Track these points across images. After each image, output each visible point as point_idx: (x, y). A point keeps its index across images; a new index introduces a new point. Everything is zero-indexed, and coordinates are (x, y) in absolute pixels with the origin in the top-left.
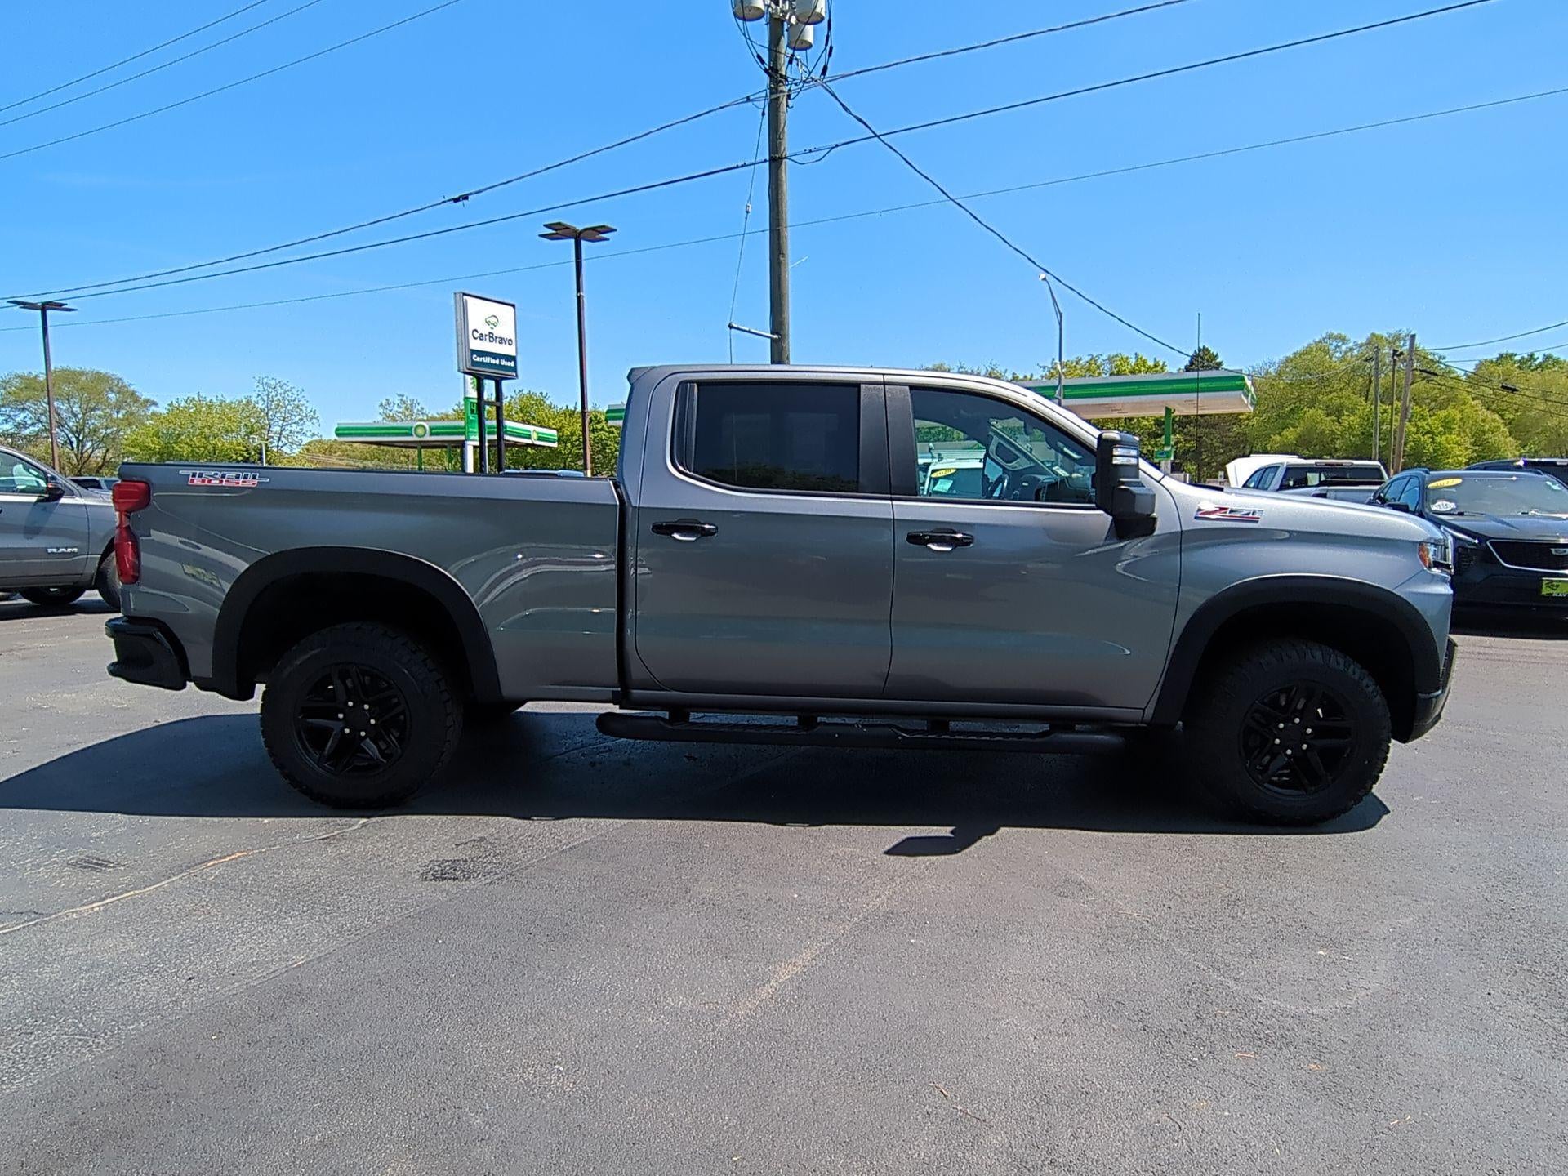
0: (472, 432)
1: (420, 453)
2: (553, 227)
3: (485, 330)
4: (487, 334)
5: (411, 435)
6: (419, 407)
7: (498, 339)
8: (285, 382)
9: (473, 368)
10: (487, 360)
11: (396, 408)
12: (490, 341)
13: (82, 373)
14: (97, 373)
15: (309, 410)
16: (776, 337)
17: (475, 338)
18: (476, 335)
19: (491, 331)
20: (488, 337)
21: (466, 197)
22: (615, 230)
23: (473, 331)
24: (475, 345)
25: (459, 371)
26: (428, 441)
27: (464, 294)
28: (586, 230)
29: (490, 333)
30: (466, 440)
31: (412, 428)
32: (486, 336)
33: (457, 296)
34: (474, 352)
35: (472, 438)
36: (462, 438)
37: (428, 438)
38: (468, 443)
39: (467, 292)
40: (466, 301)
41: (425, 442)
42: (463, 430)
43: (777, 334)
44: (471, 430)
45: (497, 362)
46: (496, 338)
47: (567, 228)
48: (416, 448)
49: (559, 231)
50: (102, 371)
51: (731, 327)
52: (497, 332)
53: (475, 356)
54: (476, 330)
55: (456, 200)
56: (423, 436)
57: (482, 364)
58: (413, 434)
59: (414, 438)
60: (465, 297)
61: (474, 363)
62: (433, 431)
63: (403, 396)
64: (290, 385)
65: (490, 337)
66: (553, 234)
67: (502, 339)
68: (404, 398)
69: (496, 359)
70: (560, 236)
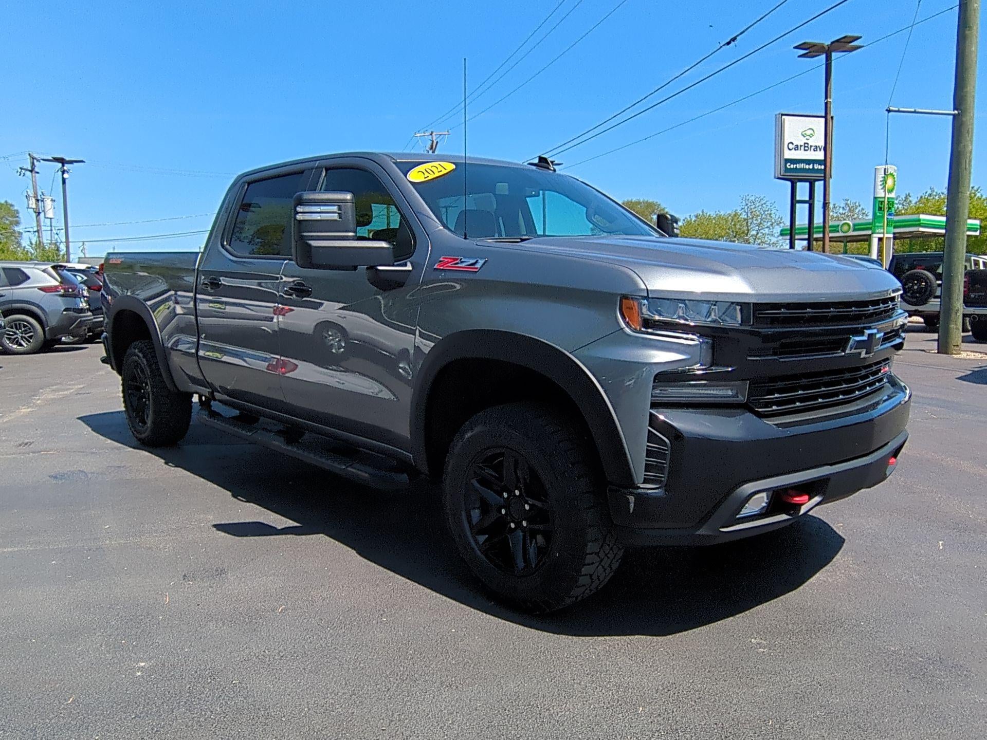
0: (878, 226)
1: (845, 246)
2: (802, 47)
3: (801, 141)
4: (803, 144)
5: (838, 231)
6: (860, 208)
7: (813, 148)
8: (762, 197)
9: (787, 174)
10: (802, 166)
11: (841, 211)
12: (805, 150)
13: (639, 203)
14: (647, 202)
15: (777, 217)
16: (956, 112)
17: (790, 149)
18: (791, 146)
19: (807, 141)
20: (803, 148)
21: (734, 39)
22: (861, 37)
23: (789, 144)
24: (788, 155)
25: (775, 178)
26: (853, 236)
27: (783, 115)
28: (832, 43)
29: (805, 143)
30: (872, 233)
31: (838, 226)
32: (801, 146)
33: (778, 116)
34: (787, 161)
35: (877, 231)
36: (869, 232)
37: (851, 233)
38: (875, 235)
39: (784, 113)
40: (784, 119)
41: (850, 236)
42: (870, 226)
43: (957, 110)
44: (877, 224)
45: (811, 167)
46: (811, 146)
47: (814, 45)
48: (842, 242)
49: (810, 50)
50: (650, 201)
51: (889, 111)
52: (812, 142)
53: (789, 164)
54: (792, 143)
55: (728, 43)
56: (846, 232)
57: (796, 169)
58: (840, 230)
59: (841, 234)
60: (783, 117)
61: (787, 170)
62: (856, 227)
63: (848, 200)
64: (765, 199)
65: (805, 147)
66: (807, 53)
67: (816, 147)
68: (849, 202)
69: (809, 165)
70: (814, 54)
